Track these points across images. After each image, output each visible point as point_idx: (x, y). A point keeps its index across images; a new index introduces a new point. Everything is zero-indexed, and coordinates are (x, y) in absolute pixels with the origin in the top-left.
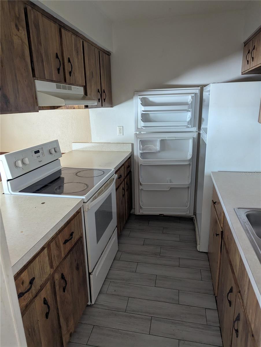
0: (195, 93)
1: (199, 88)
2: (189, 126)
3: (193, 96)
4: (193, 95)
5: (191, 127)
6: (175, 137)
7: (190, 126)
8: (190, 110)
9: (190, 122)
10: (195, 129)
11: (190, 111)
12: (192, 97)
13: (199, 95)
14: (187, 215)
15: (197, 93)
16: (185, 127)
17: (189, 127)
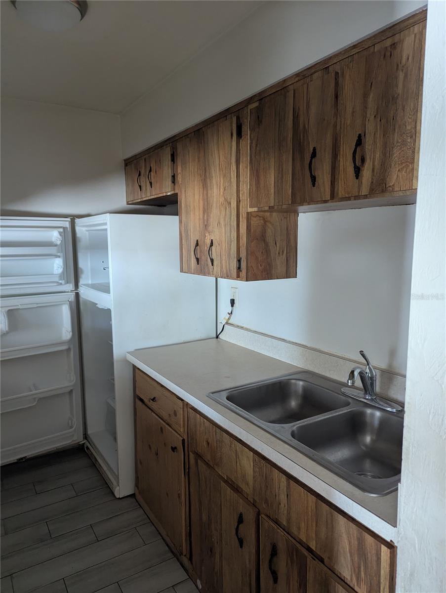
0: (64, 228)
1: (69, 219)
2: (60, 282)
3: (62, 232)
4: (61, 230)
5: (65, 284)
6: (37, 304)
7: (63, 282)
8: (59, 254)
9: (61, 276)
10: (70, 287)
11: (59, 257)
12: (60, 233)
13: (69, 229)
14: (75, 442)
15: (67, 228)
16: (55, 284)
17: (61, 284)
